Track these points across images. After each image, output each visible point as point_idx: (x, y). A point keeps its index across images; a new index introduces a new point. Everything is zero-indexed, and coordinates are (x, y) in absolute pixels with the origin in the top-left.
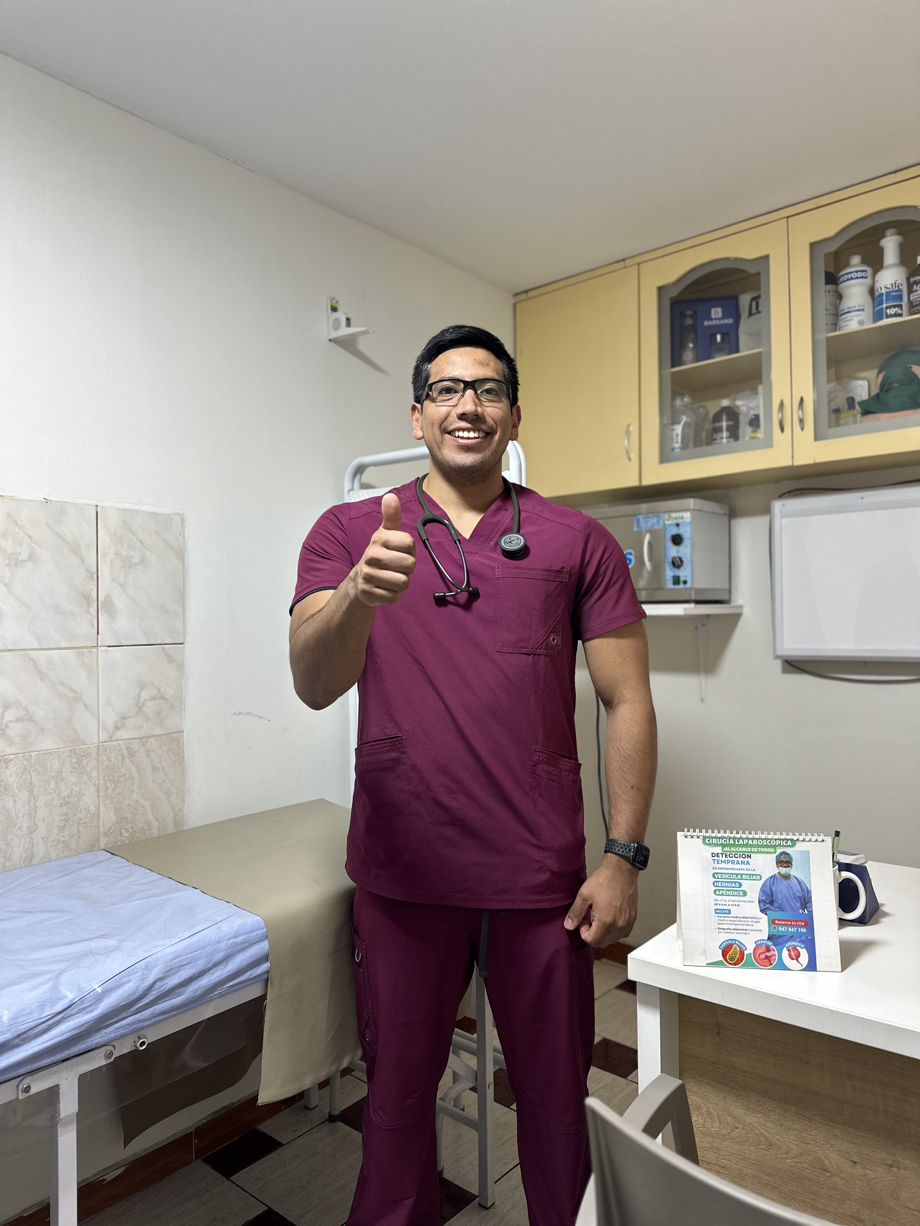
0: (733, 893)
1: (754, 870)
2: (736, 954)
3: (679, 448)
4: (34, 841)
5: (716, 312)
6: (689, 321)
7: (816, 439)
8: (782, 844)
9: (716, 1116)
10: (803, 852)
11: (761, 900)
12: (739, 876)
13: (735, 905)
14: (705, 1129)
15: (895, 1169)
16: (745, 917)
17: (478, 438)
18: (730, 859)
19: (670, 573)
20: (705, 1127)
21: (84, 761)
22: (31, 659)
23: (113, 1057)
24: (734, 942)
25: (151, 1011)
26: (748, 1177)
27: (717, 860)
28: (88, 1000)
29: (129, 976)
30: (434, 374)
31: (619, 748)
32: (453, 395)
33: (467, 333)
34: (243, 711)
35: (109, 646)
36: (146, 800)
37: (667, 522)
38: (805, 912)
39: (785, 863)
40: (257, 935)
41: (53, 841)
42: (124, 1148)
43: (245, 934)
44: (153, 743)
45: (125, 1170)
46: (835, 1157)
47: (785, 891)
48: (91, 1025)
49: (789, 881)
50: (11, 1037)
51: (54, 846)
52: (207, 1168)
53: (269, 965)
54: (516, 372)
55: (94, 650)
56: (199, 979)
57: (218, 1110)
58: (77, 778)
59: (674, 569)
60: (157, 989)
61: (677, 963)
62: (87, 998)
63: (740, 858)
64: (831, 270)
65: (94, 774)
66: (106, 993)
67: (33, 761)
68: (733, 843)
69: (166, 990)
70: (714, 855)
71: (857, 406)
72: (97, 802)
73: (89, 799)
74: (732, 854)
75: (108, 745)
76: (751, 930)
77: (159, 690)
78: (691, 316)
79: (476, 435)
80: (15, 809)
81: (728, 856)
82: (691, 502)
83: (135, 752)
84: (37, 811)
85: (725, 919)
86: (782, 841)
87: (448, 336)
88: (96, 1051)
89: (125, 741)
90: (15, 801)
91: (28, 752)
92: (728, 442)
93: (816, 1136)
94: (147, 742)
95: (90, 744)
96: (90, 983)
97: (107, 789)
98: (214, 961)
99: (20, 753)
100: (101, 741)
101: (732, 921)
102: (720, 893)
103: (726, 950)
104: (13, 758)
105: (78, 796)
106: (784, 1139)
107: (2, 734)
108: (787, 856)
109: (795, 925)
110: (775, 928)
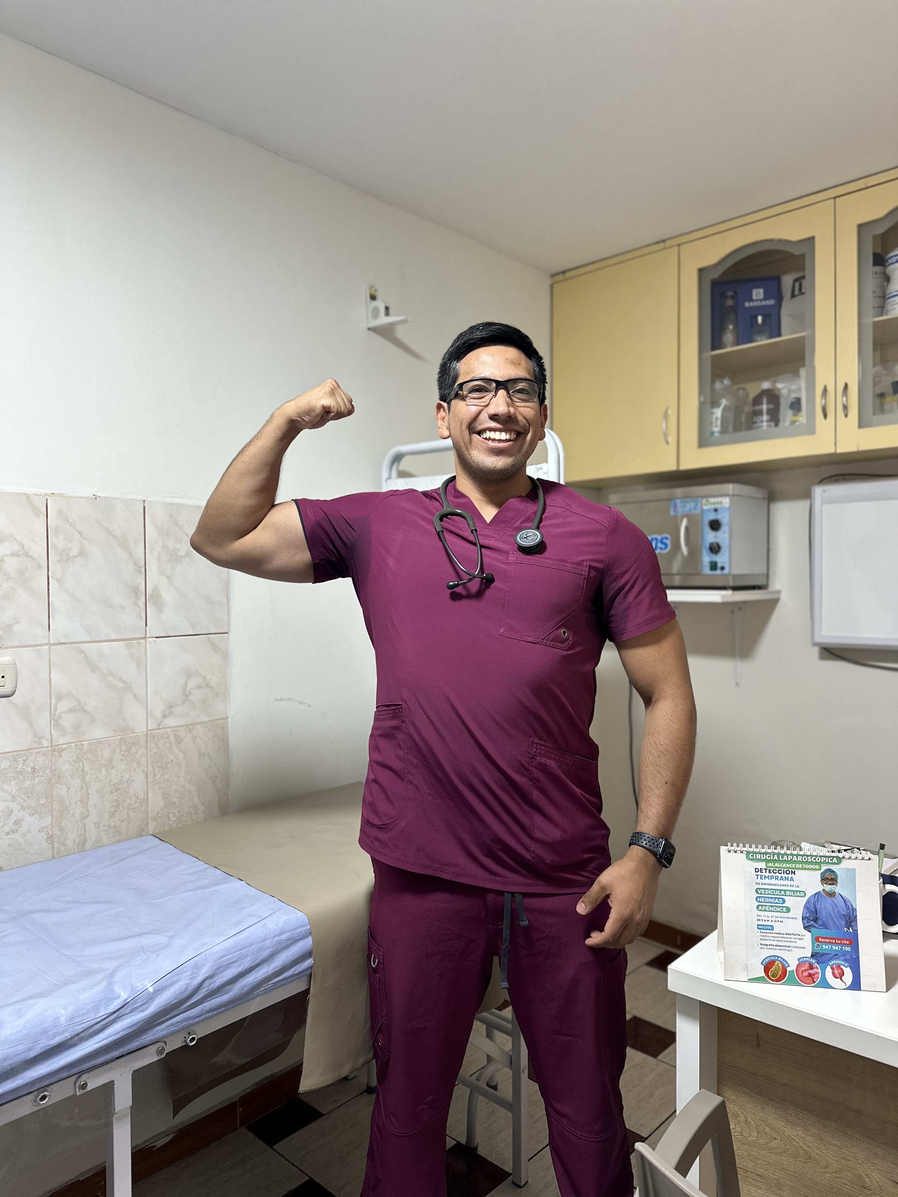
0: (776, 909)
1: (798, 886)
2: (778, 970)
3: (717, 432)
4: (86, 826)
5: (758, 293)
6: (730, 303)
7: (861, 426)
8: (827, 861)
9: (754, 1126)
10: (848, 869)
11: (805, 917)
12: (783, 892)
13: (778, 921)
14: (742, 1137)
16: (788, 934)
17: (510, 440)
18: (774, 875)
19: (707, 558)
20: (742, 1135)
21: (133, 749)
22: (82, 652)
23: (165, 1053)
24: (776, 958)
25: (201, 1009)
27: (761, 875)
28: (141, 999)
29: (178, 974)
30: (464, 373)
31: (657, 743)
32: (485, 393)
33: (497, 330)
34: (284, 697)
35: (157, 637)
36: (192, 785)
37: (705, 507)
38: (849, 930)
39: (830, 880)
40: (301, 932)
41: (104, 826)
42: (173, 1118)
43: (290, 931)
44: (200, 731)
46: (876, 1176)
47: (830, 908)
48: (145, 1023)
49: (833, 899)
50: (69, 1037)
51: (105, 831)
52: (251, 1135)
53: (313, 962)
55: (143, 641)
56: (246, 976)
57: (261, 1080)
58: (126, 765)
59: (712, 555)
60: (205, 987)
61: (718, 978)
62: (138, 999)
63: (784, 874)
64: (879, 251)
65: (143, 761)
66: (158, 992)
67: (85, 750)
68: (777, 859)
69: (215, 987)
70: (757, 870)
72: (145, 788)
73: (138, 785)
74: (776, 870)
75: (156, 733)
76: (794, 947)
77: (205, 679)
78: (732, 297)
80: (69, 796)
81: (772, 872)
82: (730, 488)
83: (182, 739)
84: (89, 798)
85: (767, 934)
86: (827, 858)
87: (478, 334)
88: (150, 1047)
89: (173, 729)
90: (69, 788)
91: (80, 742)
92: (769, 426)
93: (857, 1153)
94: (194, 728)
95: (140, 733)
96: (144, 982)
97: (155, 775)
98: (260, 958)
99: (72, 743)
100: (149, 729)
101: (775, 937)
102: (763, 909)
103: (768, 966)
104: (66, 748)
105: (128, 783)
106: (823, 1153)
107: (56, 725)
108: (832, 873)
109: (839, 943)
110: (819, 945)
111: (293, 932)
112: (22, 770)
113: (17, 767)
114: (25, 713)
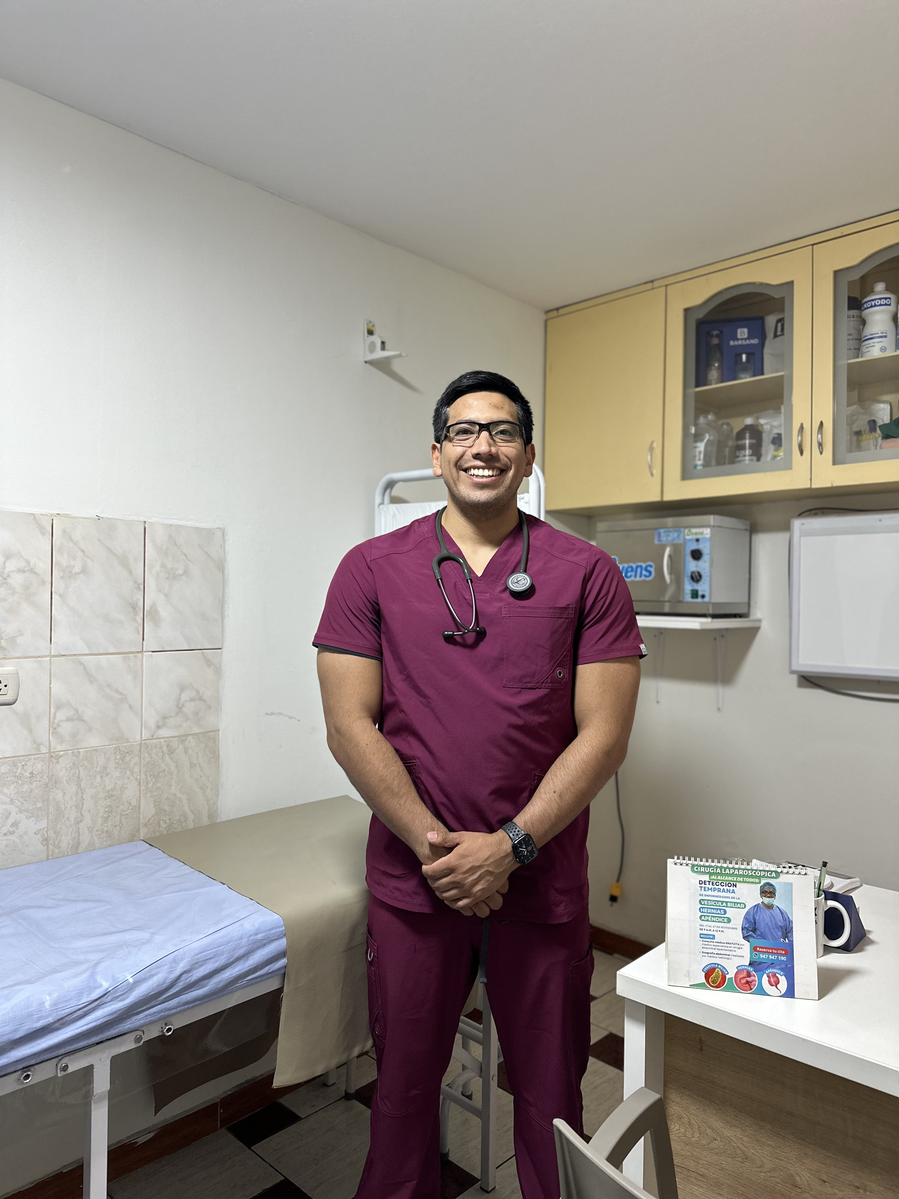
0: (717, 919)
1: (739, 899)
2: (718, 977)
3: (700, 465)
4: (80, 830)
5: (743, 333)
6: (715, 341)
7: (834, 463)
8: (766, 875)
9: (697, 1127)
10: (786, 883)
11: (745, 927)
12: (724, 903)
13: (720, 931)
14: (686, 1138)
15: (861, 1191)
16: (728, 943)
17: (493, 476)
18: (717, 887)
19: (688, 586)
20: (686, 1136)
21: (127, 758)
22: (81, 664)
23: (142, 1041)
24: (716, 965)
25: (177, 1001)
26: (724, 1187)
27: (704, 887)
28: (121, 989)
29: (157, 968)
30: (452, 418)
32: (469, 436)
33: (483, 379)
34: (274, 712)
35: (153, 652)
36: (183, 794)
37: (687, 537)
38: (786, 941)
39: (768, 893)
40: (276, 932)
41: (97, 831)
42: (155, 1115)
43: (265, 932)
44: (191, 742)
45: (156, 1135)
46: (806, 1175)
47: (768, 920)
48: (124, 1011)
49: (771, 911)
50: (52, 1021)
51: (98, 835)
52: (230, 1137)
53: (286, 961)
54: (530, 413)
55: (140, 655)
56: (222, 972)
57: (243, 1083)
58: (120, 773)
59: (693, 583)
60: (183, 981)
61: (662, 983)
62: (119, 989)
63: (726, 886)
64: (854, 295)
65: (136, 769)
66: (137, 983)
67: (81, 757)
68: (720, 872)
69: (191, 981)
70: (701, 882)
71: (878, 429)
72: (138, 795)
73: (131, 792)
74: (719, 883)
75: (149, 743)
76: (734, 956)
77: (198, 692)
78: (717, 336)
79: (490, 473)
80: (64, 801)
81: (715, 884)
82: (711, 519)
83: (175, 749)
84: (83, 803)
85: (709, 943)
86: (766, 873)
87: (465, 382)
88: (127, 1036)
89: (166, 739)
90: (64, 793)
91: (76, 749)
92: (751, 460)
93: (789, 1153)
94: (186, 740)
95: (133, 742)
96: (124, 973)
97: (147, 783)
98: (236, 956)
99: (70, 750)
100: (143, 739)
101: (716, 946)
102: (706, 919)
103: (709, 973)
104: (63, 755)
105: (121, 790)
106: (759, 1153)
107: (54, 732)
108: (771, 887)
109: (775, 953)
110: (756, 955)
111: (269, 932)
112: (21, 775)
113: (16, 772)
114: (26, 721)
